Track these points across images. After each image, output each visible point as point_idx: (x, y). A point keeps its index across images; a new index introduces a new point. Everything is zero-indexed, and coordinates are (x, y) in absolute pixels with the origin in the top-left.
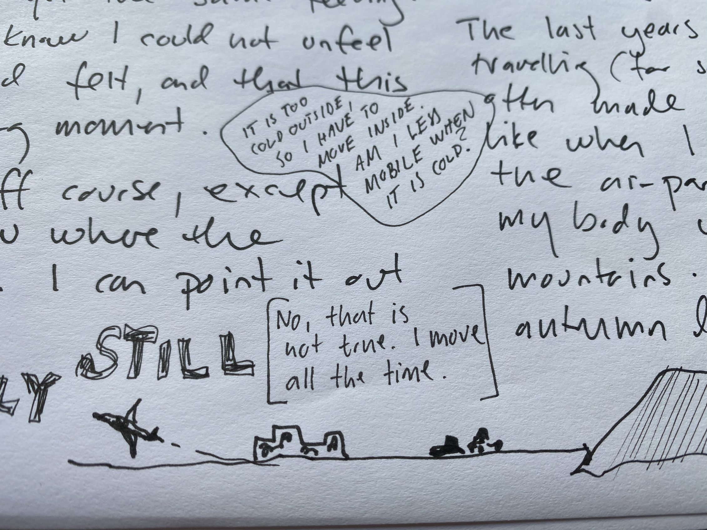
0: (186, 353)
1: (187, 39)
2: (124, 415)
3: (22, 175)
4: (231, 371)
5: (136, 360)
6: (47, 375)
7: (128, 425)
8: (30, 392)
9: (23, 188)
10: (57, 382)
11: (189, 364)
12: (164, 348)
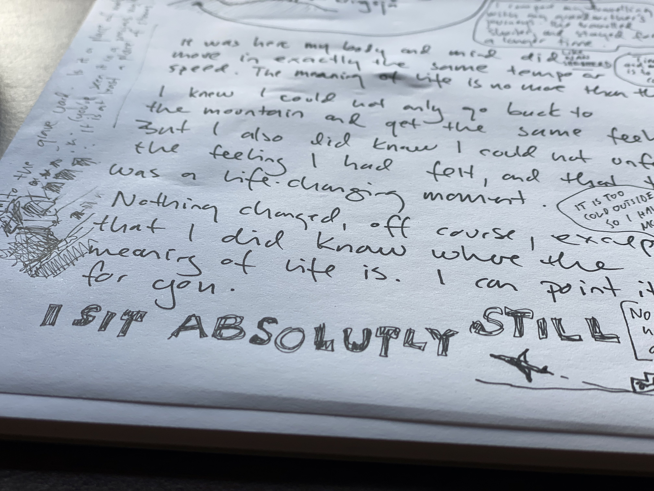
0: (560, 326)
1: (517, 153)
2: (517, 357)
3: (402, 220)
4: (600, 339)
5: (519, 327)
6: (447, 331)
7: (521, 363)
8: (434, 339)
9: (404, 226)
10: (455, 335)
11: (564, 332)
12: (541, 322)
